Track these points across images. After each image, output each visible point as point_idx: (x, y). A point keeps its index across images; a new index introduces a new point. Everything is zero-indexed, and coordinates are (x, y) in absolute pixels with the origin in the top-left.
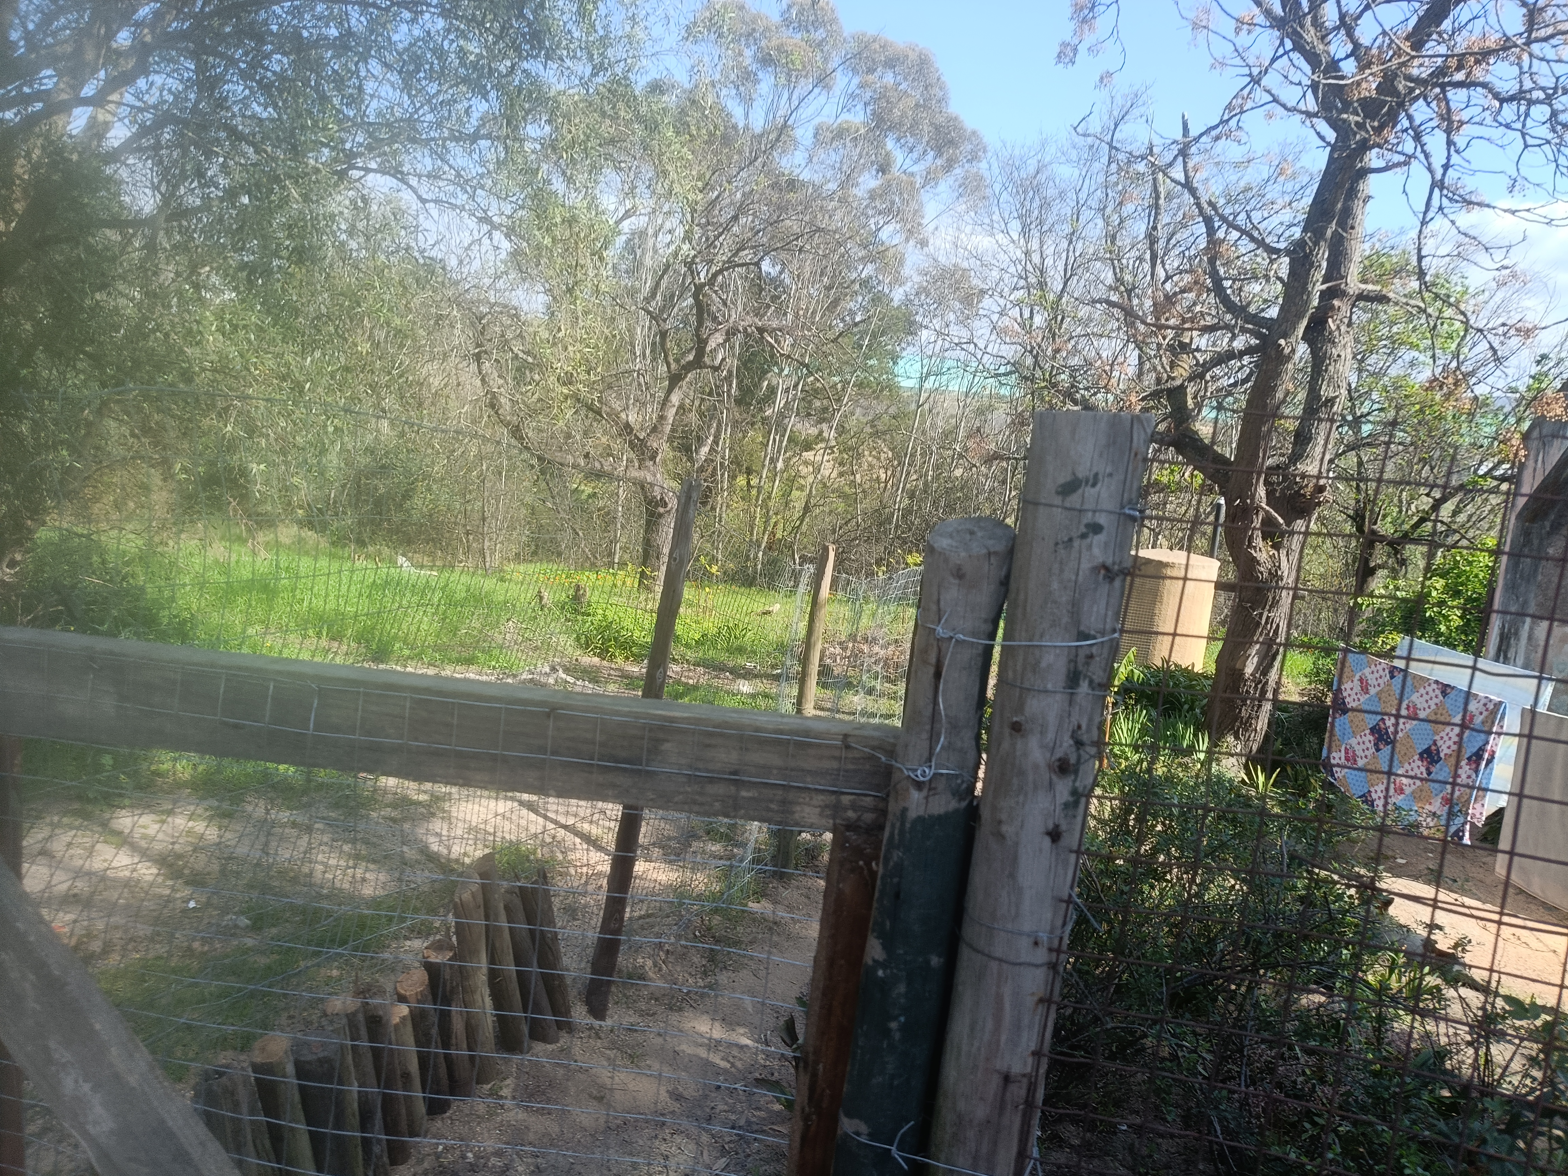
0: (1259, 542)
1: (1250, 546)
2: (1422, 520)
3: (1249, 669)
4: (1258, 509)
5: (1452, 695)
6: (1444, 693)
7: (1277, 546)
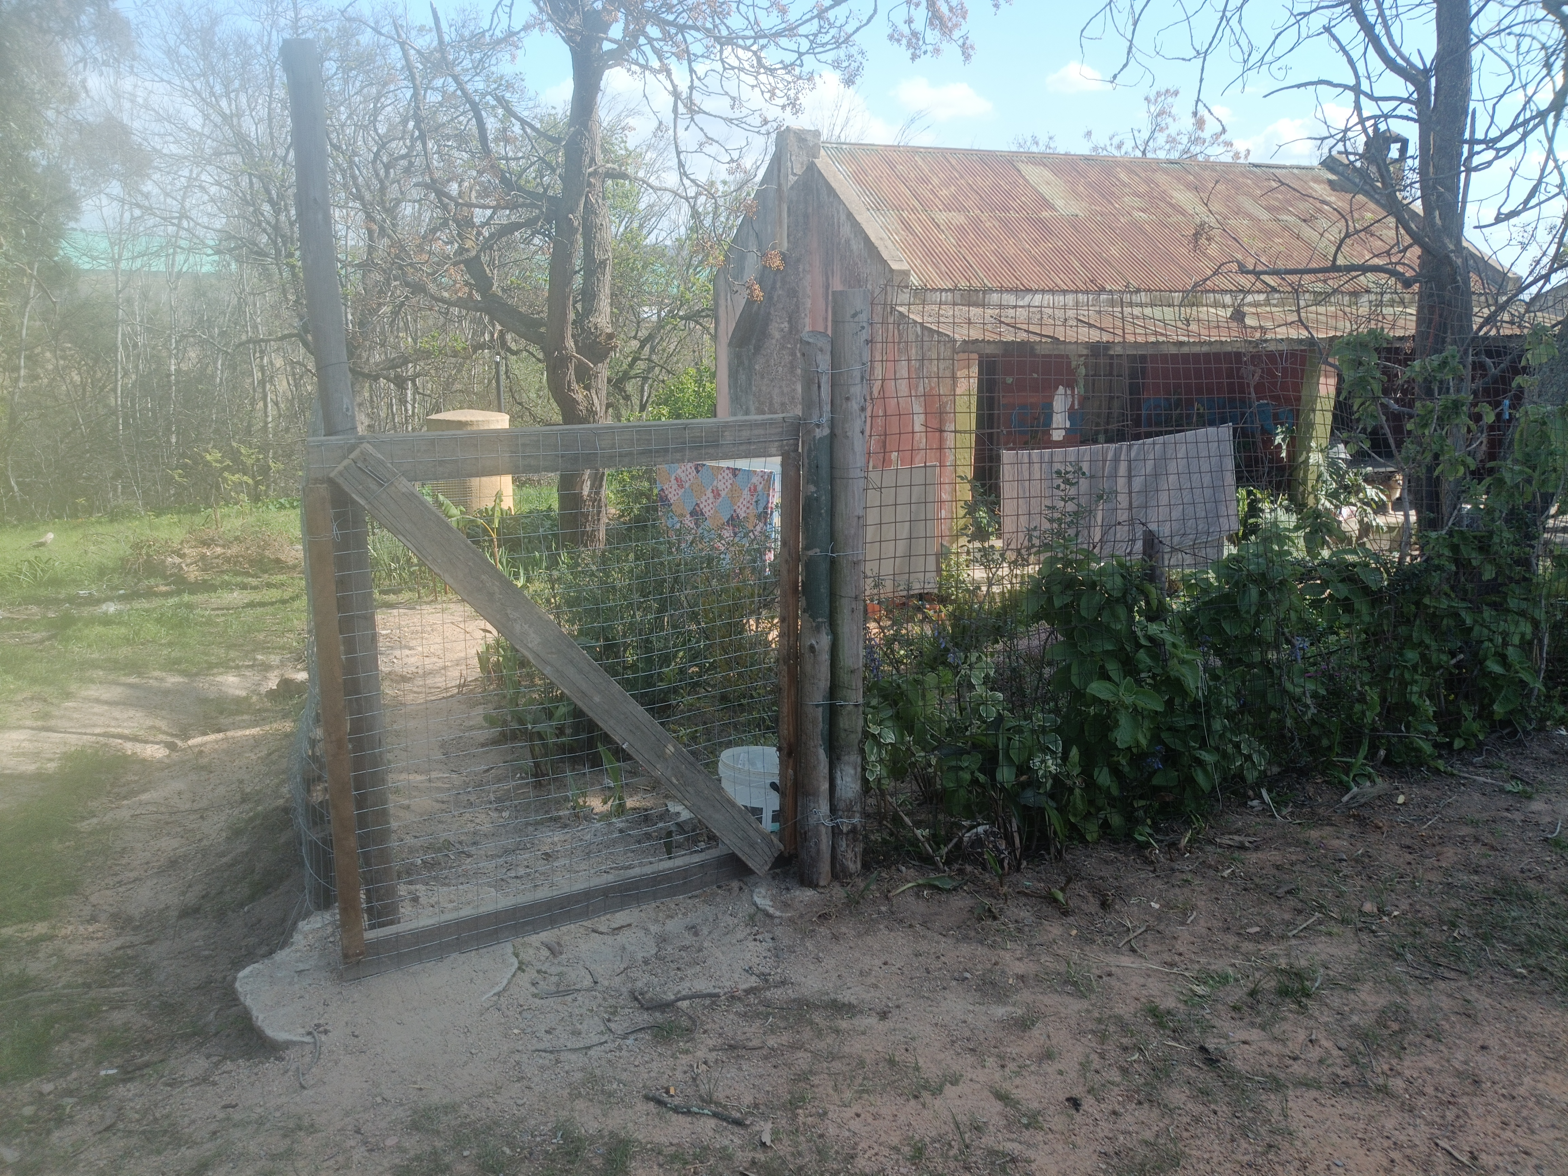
0: (575, 386)
1: (569, 390)
2: (635, 360)
3: (586, 492)
4: (570, 358)
5: (740, 475)
6: (735, 475)
7: (587, 388)
